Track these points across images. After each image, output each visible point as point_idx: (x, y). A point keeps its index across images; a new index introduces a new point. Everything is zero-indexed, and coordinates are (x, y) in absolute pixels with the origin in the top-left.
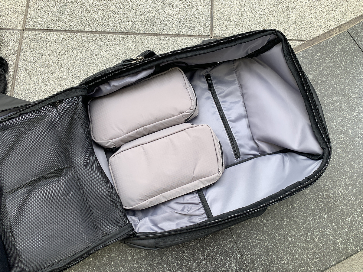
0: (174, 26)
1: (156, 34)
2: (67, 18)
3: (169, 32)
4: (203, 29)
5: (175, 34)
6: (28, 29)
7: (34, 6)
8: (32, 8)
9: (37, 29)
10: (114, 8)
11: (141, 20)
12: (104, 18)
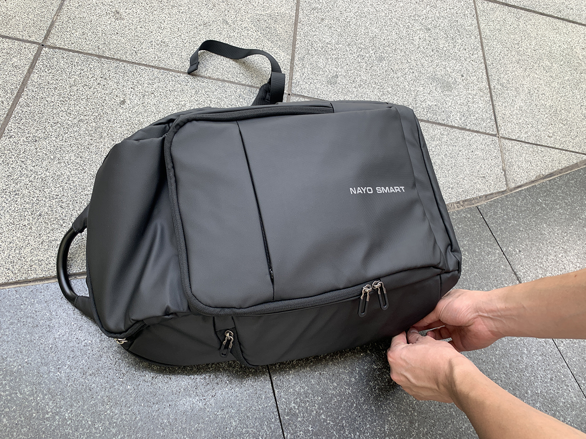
0: (458, 119)
1: (441, 124)
2: (340, 90)
3: (454, 124)
4: (489, 127)
5: (460, 127)
6: (295, 94)
7: (300, 71)
8: (298, 74)
9: (306, 96)
10: (391, 89)
11: (421, 106)
12: (381, 98)
